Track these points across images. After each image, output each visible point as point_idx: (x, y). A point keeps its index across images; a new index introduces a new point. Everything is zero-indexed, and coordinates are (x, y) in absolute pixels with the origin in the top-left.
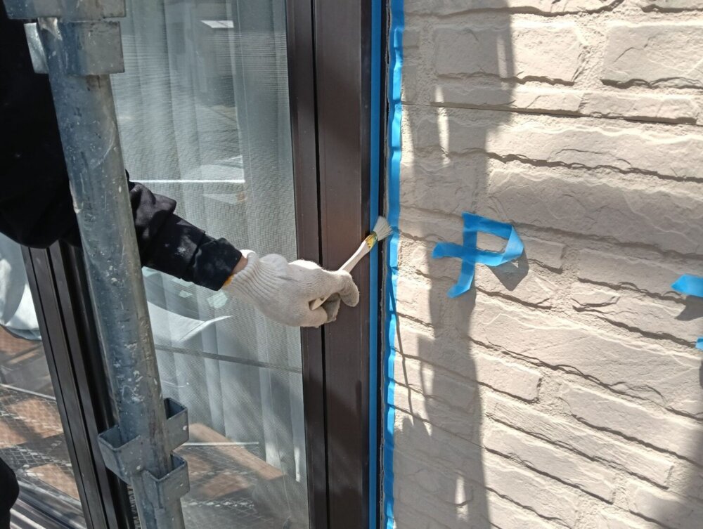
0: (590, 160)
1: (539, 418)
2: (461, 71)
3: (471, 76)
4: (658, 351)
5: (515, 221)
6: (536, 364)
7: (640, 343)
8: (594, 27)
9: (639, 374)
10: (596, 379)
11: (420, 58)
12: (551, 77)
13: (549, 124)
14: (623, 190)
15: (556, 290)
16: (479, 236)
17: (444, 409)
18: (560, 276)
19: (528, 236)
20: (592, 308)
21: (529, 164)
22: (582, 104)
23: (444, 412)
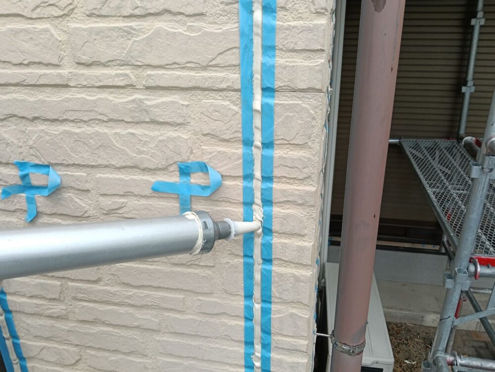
0: (84, 116)
5: (51, 162)
12: (45, 62)
13: (52, 94)
14: (108, 133)
15: (90, 205)
16: (31, 176)
17: (45, 303)
18: (89, 194)
19: (62, 172)
20: (114, 212)
21: (49, 123)
22: (69, 80)
23: (44, 305)
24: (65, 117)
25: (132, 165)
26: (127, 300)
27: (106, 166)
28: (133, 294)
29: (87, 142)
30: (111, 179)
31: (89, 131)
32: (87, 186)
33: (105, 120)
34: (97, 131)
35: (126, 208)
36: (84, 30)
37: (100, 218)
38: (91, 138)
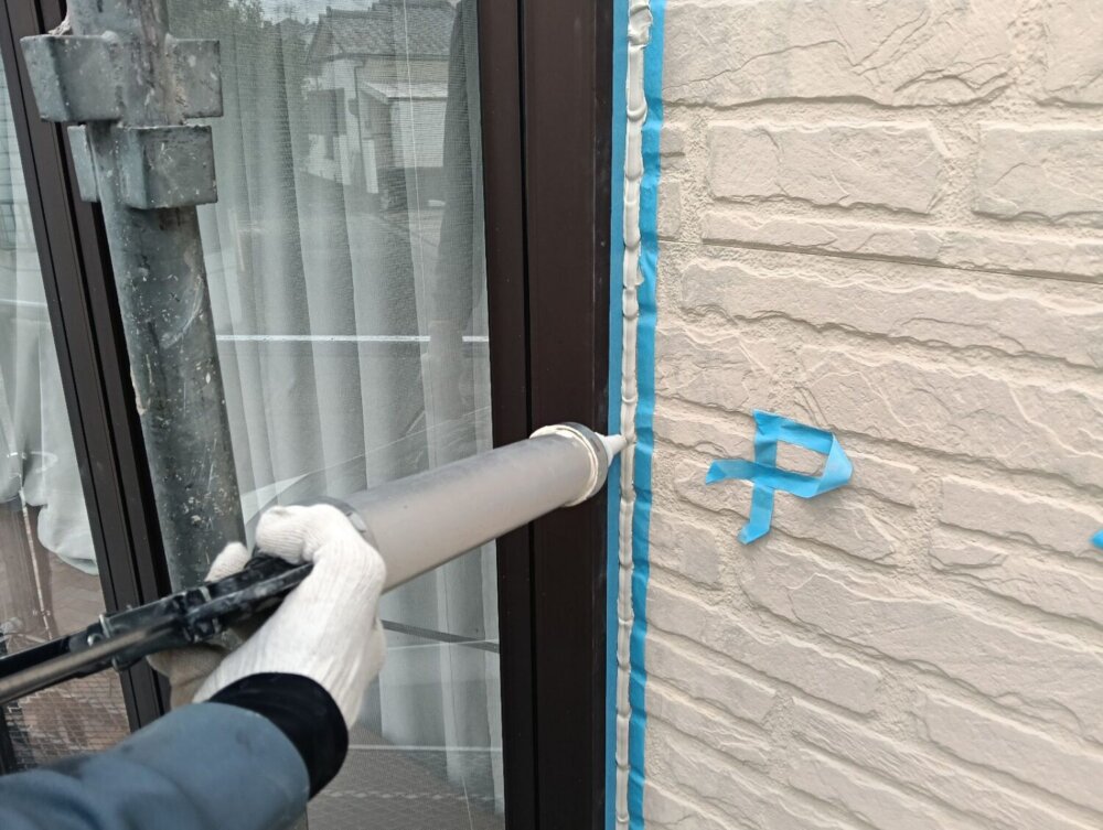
0: (956, 336)
1: (877, 743)
2: (751, 193)
3: (767, 199)
4: (1071, 645)
5: (838, 427)
6: (872, 656)
7: (1043, 632)
8: (963, 131)
9: (1042, 681)
10: (970, 685)
11: (687, 171)
12: (894, 205)
13: (889, 278)
14: (1011, 385)
15: (905, 541)
16: (780, 448)
17: (726, 722)
18: (910, 517)
19: (859, 452)
20: (963, 571)
21: (860, 340)
22: (943, 249)
23: (725, 727)
24: (906, 333)
25: (1051, 470)
26: (931, 786)
27: (978, 461)
28: (953, 777)
29: (944, 398)
30: (982, 493)
31: (959, 373)
32: (913, 497)
33: (1011, 352)
34: (979, 375)
35: (999, 569)
36: (1021, 137)
37: (921, 575)
38: (959, 390)
